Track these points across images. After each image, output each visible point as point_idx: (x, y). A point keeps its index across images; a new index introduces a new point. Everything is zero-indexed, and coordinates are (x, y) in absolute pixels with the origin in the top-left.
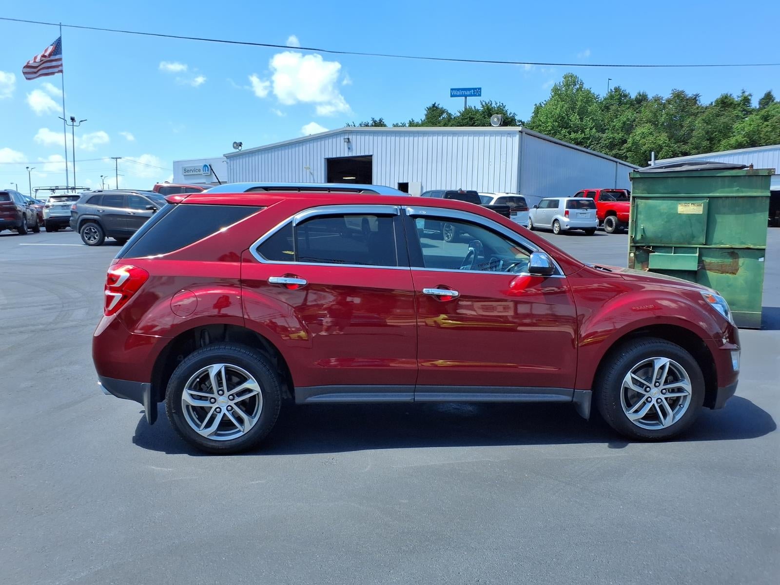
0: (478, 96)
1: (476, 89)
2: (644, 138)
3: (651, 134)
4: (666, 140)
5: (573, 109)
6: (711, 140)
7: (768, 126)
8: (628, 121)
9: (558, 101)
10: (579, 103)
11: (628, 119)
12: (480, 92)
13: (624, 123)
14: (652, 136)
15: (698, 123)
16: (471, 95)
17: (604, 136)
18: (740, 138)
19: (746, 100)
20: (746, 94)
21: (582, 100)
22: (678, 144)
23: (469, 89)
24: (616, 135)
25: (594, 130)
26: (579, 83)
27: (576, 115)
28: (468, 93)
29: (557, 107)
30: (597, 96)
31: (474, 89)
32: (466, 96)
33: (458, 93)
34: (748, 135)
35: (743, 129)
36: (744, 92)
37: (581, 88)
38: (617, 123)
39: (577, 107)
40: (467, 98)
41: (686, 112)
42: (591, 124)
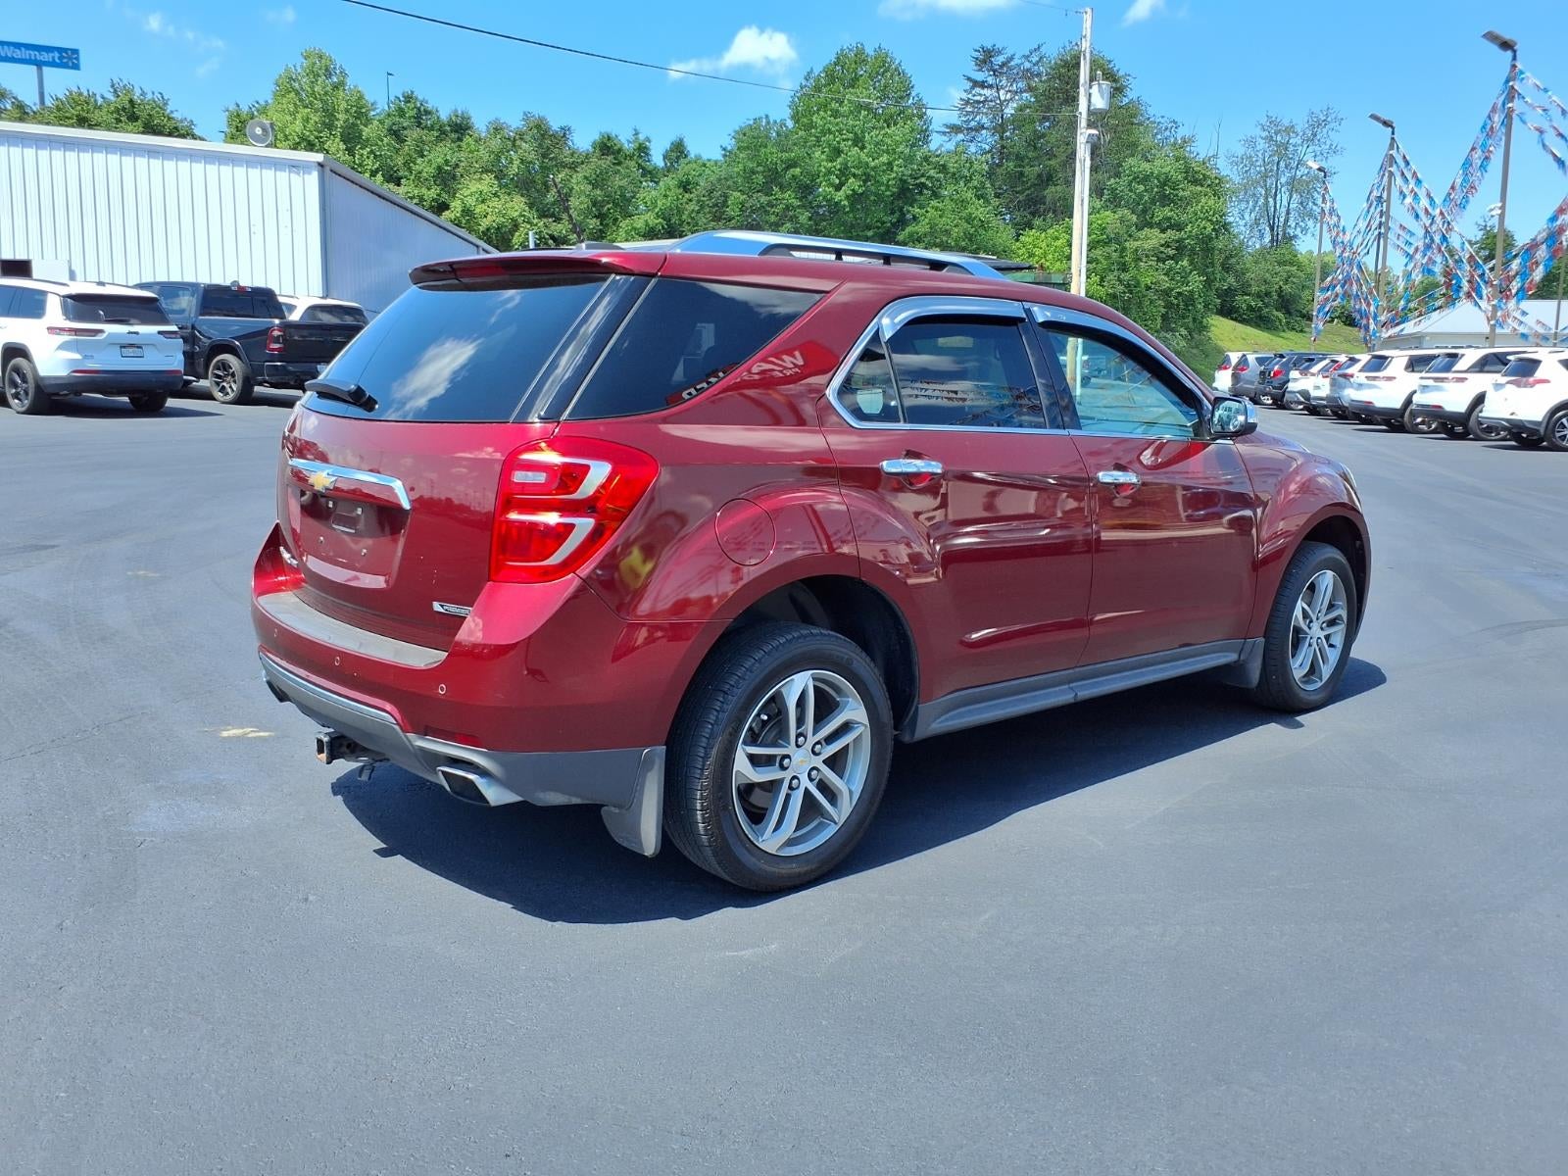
0: (72, 68)
1: (65, 50)
2: (483, 202)
3: (495, 195)
4: (524, 211)
5: (330, 127)
6: (601, 216)
7: (691, 200)
8: (447, 165)
9: (295, 104)
10: (341, 116)
11: (447, 162)
12: (77, 59)
13: (439, 168)
14: (497, 199)
15: (578, 182)
16: (53, 64)
17: (401, 191)
18: (651, 219)
19: (643, 150)
20: (641, 137)
21: (347, 111)
22: (545, 220)
23: (49, 49)
24: (424, 191)
25: (379, 177)
26: (338, 72)
27: (337, 140)
28: (45, 57)
29: (295, 119)
30: (372, 105)
31: (60, 50)
32: (39, 65)
33: (18, 54)
34: (662, 215)
35: (654, 204)
36: (637, 134)
37: (342, 84)
38: (425, 167)
39: (339, 124)
40: (44, 68)
41: (551, 159)
42: (370, 164)
